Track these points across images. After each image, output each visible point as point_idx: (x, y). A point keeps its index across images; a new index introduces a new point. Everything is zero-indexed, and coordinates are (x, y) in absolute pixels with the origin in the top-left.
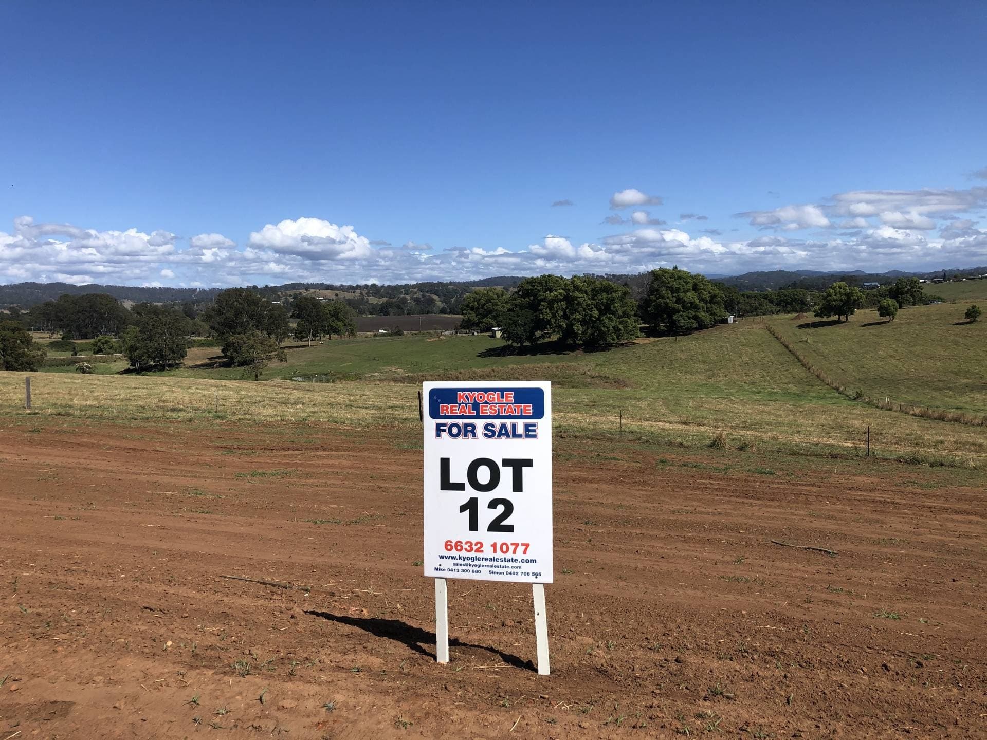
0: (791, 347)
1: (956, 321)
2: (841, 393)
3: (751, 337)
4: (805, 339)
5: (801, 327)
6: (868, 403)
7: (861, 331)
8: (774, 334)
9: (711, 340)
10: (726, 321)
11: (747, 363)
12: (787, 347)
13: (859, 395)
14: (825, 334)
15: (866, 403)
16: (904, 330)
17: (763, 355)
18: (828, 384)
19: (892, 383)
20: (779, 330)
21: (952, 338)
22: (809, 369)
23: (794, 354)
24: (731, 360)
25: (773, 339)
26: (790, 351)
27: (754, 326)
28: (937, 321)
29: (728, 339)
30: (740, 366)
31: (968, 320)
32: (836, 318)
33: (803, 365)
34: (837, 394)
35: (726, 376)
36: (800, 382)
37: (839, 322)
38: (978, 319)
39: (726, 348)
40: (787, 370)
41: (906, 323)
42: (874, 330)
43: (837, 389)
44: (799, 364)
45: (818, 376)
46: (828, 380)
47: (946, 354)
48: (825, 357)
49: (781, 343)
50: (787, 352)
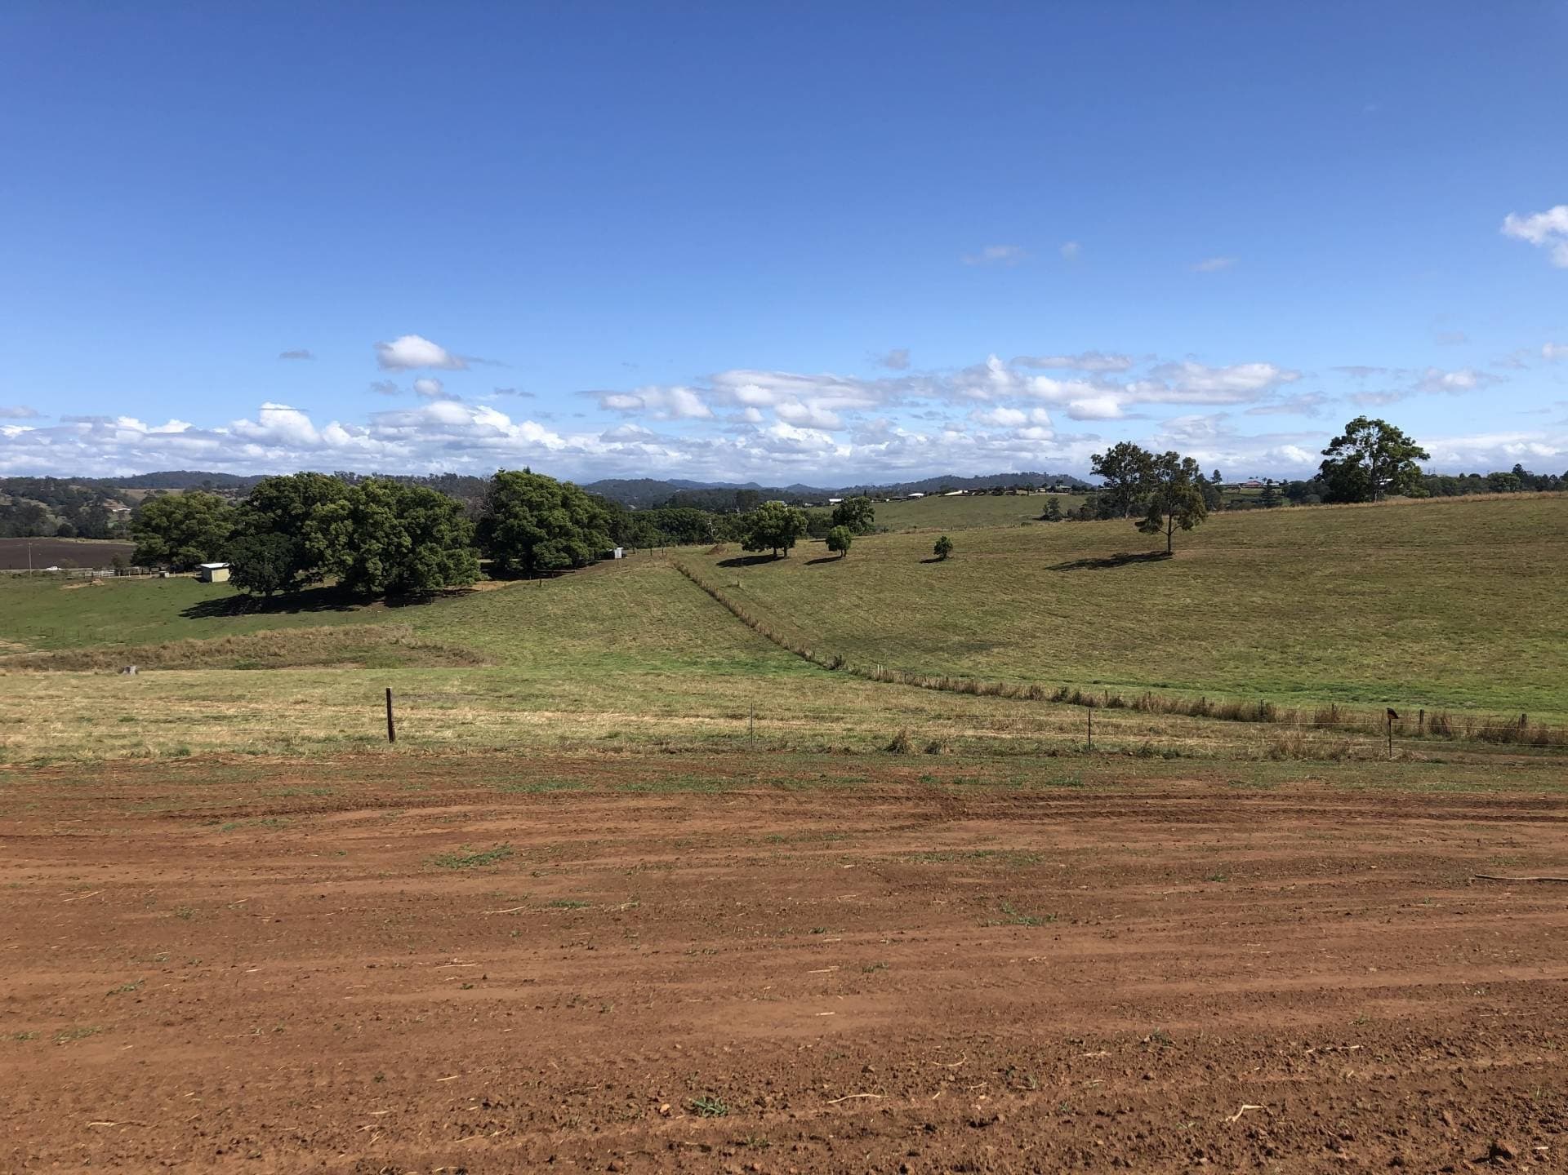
0: (719, 594)
1: (924, 558)
2: (809, 660)
3: (655, 580)
4: (735, 583)
5: (723, 564)
6: (855, 673)
7: (807, 570)
8: (688, 576)
9: (596, 585)
10: (611, 556)
11: (660, 620)
12: (712, 594)
13: (838, 663)
14: (760, 576)
15: (851, 673)
16: (863, 570)
17: (681, 607)
18: (786, 648)
19: (869, 643)
20: (696, 570)
21: (924, 580)
22: (753, 626)
23: (726, 605)
24: (635, 616)
25: (687, 582)
26: (719, 600)
27: (656, 564)
28: (901, 558)
29: (622, 582)
30: (652, 624)
31: (938, 556)
32: (769, 552)
33: (743, 621)
34: (804, 662)
35: (634, 639)
36: (746, 646)
37: (774, 558)
38: (949, 555)
39: (623, 596)
40: (722, 629)
41: (863, 560)
42: (824, 569)
43: (803, 655)
44: (735, 619)
45: (769, 637)
46: (786, 642)
47: (923, 602)
48: (769, 609)
49: (703, 588)
50: (716, 602)
